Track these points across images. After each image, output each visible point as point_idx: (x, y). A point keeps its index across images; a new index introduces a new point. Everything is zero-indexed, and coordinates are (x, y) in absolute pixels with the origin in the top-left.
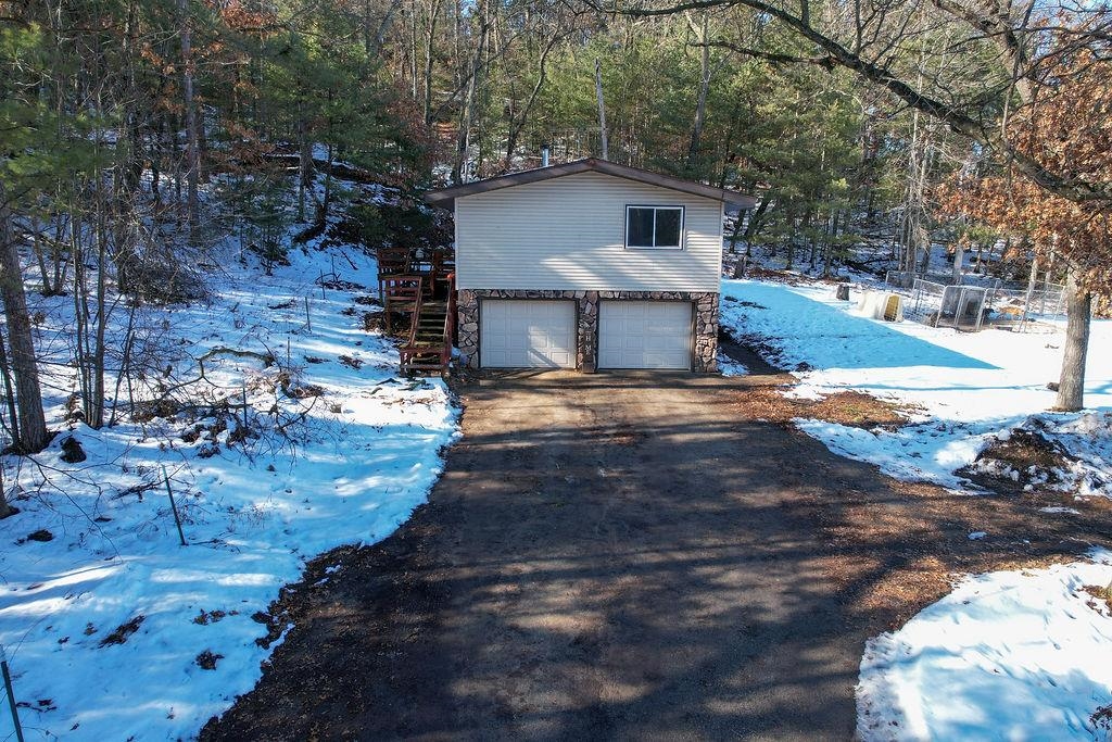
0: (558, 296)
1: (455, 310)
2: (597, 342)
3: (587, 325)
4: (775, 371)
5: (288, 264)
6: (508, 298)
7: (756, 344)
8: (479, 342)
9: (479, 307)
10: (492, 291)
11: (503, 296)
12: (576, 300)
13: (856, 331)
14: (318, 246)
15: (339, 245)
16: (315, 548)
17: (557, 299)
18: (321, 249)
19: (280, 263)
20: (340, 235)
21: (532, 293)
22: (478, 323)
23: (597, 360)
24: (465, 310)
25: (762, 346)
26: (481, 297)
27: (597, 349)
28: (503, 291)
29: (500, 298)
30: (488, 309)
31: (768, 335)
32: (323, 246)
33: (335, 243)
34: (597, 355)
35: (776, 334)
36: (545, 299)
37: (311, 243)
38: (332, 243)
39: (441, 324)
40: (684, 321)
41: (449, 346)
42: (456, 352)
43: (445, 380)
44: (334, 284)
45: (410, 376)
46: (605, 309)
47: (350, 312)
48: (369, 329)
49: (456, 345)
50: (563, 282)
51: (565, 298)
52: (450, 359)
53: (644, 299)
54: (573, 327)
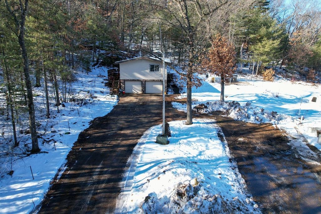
1: (120, 83)
2: (145, 88)
3: (143, 85)
4: (178, 94)
5: (91, 72)
8: (125, 88)
11: (128, 80)
12: (141, 81)
16: (95, 117)
20: (102, 64)
21: (133, 80)
22: (124, 85)
23: (145, 92)
24: (122, 83)
26: (125, 81)
27: (145, 90)
30: (126, 82)
32: (98, 67)
33: (101, 66)
36: (136, 81)
37: (96, 66)
39: (117, 85)
40: (161, 85)
41: (119, 89)
42: (120, 90)
43: (118, 95)
44: (100, 76)
45: (112, 95)
46: (147, 83)
47: (103, 82)
48: (106, 86)
49: (120, 89)
50: (139, 78)
51: (139, 81)
52: (119, 91)
53: (153, 81)
54: (141, 86)
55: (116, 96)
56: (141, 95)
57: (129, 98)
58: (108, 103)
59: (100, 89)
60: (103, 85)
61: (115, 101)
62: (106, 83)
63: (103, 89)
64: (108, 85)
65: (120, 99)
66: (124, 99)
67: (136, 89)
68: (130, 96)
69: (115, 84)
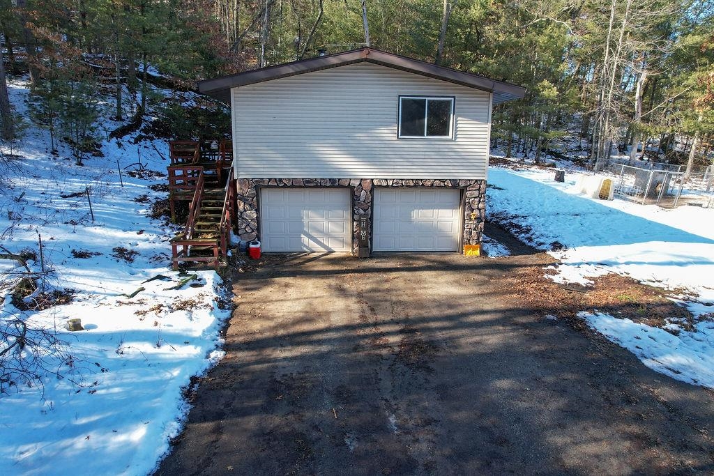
0: (334, 184)
1: (235, 198)
2: (372, 228)
3: (362, 212)
4: (532, 251)
5: (101, 155)
6: (285, 186)
7: (505, 222)
8: (258, 229)
9: (258, 195)
10: (270, 179)
11: (279, 184)
12: (350, 187)
13: (584, 209)
14: (132, 140)
15: (152, 139)
17: (333, 187)
18: (135, 143)
19: (94, 155)
20: (153, 131)
21: (308, 181)
22: (258, 211)
23: (372, 244)
24: (244, 199)
25: (511, 224)
26: (259, 185)
27: (371, 234)
28: (281, 180)
29: (278, 187)
30: (267, 197)
31: (513, 213)
32: (137, 140)
33: (149, 138)
34: (371, 240)
35: (519, 213)
36: (321, 187)
37: (127, 137)
38: (146, 138)
39: (220, 212)
40: (452, 207)
41: (228, 235)
42: (235, 239)
43: (222, 272)
44: (139, 173)
45: (183, 269)
46: (379, 197)
47: (143, 199)
48: (155, 216)
49: (236, 232)
50: (339, 171)
51: (341, 186)
52: (230, 247)
53: (415, 186)
54: (347, 215)
55: (209, 277)
56: (355, 265)
57: (292, 292)
58: (148, 348)
59: (120, 234)
60: (142, 211)
61: (204, 321)
62: (159, 204)
63: (133, 235)
64: (168, 213)
65: (240, 297)
66: (266, 301)
67: (321, 232)
68: (293, 274)
69: (206, 205)
